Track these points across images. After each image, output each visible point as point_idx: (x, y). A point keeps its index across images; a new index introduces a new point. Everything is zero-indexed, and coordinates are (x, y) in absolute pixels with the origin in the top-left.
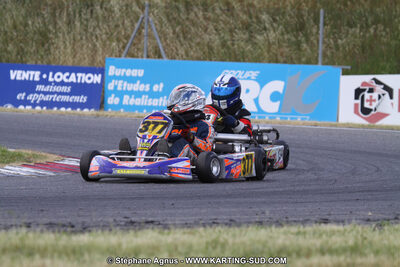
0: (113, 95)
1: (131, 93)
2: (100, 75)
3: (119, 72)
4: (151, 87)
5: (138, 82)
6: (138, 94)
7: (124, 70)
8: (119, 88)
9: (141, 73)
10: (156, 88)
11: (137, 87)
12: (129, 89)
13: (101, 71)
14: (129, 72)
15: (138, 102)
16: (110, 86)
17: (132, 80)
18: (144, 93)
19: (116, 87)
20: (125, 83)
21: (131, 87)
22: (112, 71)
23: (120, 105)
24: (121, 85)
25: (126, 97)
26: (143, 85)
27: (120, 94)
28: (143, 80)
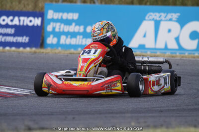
0: (52, 36)
1: (67, 34)
2: (40, 19)
3: (57, 16)
4: (85, 29)
5: (74, 24)
6: (74, 35)
7: (61, 14)
8: (57, 30)
9: (75, 16)
10: (89, 29)
11: (73, 28)
12: (66, 30)
13: (41, 15)
14: (65, 16)
15: (73, 41)
16: (49, 28)
17: (68, 22)
18: (79, 33)
19: (54, 29)
20: (62, 25)
21: (67, 29)
22: (50, 14)
23: (58, 45)
24: (58, 27)
25: (63, 38)
26: (77, 27)
27: (58, 35)
28: (78, 22)
